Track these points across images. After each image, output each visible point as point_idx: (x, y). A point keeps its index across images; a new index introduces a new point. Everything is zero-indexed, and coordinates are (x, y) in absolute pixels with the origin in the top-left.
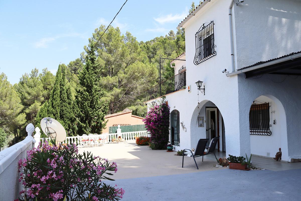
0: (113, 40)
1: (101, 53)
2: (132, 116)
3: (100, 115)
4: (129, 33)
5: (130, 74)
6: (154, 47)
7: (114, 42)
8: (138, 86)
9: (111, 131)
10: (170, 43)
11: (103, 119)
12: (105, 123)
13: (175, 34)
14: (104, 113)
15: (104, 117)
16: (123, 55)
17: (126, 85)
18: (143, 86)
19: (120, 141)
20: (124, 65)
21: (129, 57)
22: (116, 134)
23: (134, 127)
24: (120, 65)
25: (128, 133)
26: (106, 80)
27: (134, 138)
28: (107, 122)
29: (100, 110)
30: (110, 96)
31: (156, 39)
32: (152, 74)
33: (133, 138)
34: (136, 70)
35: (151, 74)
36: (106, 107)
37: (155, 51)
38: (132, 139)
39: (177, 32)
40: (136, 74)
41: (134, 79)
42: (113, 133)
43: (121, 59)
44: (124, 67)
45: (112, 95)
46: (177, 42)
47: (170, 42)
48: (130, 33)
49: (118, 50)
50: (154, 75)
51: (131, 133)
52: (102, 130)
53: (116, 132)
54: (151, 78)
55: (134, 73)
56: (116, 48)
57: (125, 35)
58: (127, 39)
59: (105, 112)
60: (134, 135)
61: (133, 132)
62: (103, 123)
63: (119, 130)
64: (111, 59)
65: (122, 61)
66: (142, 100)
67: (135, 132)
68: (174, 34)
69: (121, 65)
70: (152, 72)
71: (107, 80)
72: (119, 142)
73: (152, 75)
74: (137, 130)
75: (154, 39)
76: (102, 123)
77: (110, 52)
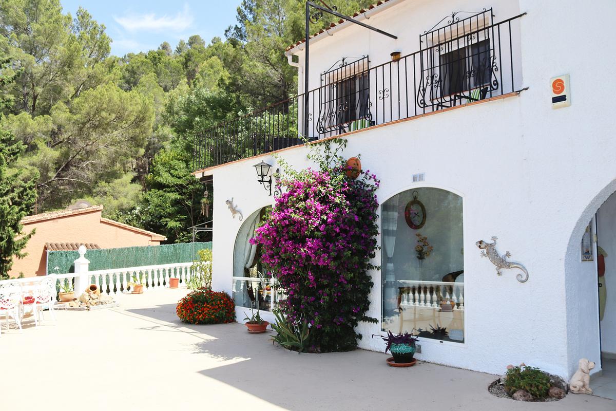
0: (42, 19)
1: (7, 49)
2: (102, 222)
3: (9, 213)
4: (85, 13)
5: (88, 114)
6: (133, 68)
7: (46, 24)
8: (101, 147)
9: (57, 268)
10: (169, 63)
11: (15, 228)
12: (24, 239)
13: (173, 51)
14: (22, 210)
15: (22, 221)
16: (68, 63)
17: (70, 142)
18: (113, 149)
19: (95, 301)
20: (70, 90)
21: (84, 72)
22: (70, 276)
23: (126, 252)
24: (59, 89)
25: (111, 272)
26: (16, 124)
27: (129, 289)
28: (30, 236)
29: (5, 198)
30: (28, 167)
31: (129, 57)
32: (143, 119)
33: (125, 287)
34: (105, 106)
35: (140, 121)
36: (25, 190)
37: (134, 78)
38: (122, 289)
39: (177, 48)
40: (104, 114)
41: (95, 127)
42: (62, 272)
43: (64, 73)
44: (70, 96)
45: (33, 165)
46: (186, 63)
47: (170, 61)
48: (88, 12)
49: (57, 49)
50: (145, 124)
51: (117, 271)
52: (10, 260)
53: (72, 270)
54: (138, 130)
55: (98, 111)
56: (52, 43)
57: (74, 16)
58: (78, 28)
59: (24, 206)
60: (128, 280)
61: (124, 270)
62: (17, 238)
63: (82, 264)
64: (35, 71)
65: (66, 79)
66: (112, 182)
67: (131, 270)
68: (171, 51)
69: (61, 89)
70: (141, 116)
71: (21, 122)
72: (91, 307)
73: (141, 123)
74: (136, 264)
75: (125, 56)
76: (15, 239)
77: (31, 49)
